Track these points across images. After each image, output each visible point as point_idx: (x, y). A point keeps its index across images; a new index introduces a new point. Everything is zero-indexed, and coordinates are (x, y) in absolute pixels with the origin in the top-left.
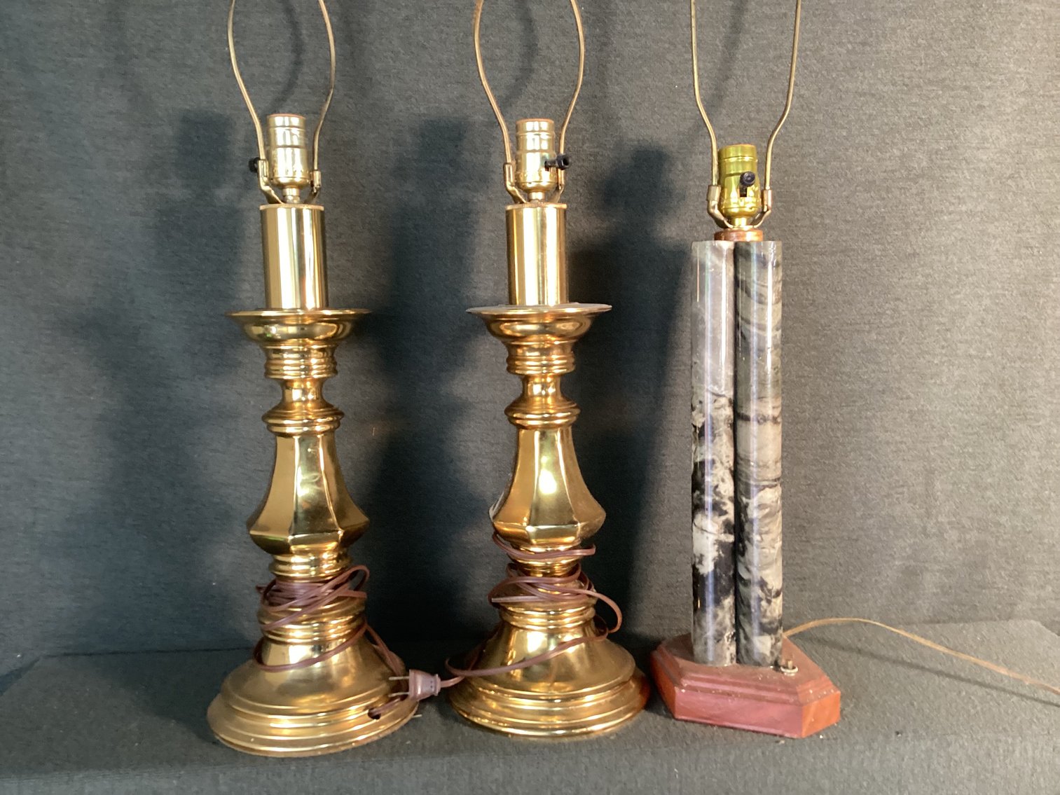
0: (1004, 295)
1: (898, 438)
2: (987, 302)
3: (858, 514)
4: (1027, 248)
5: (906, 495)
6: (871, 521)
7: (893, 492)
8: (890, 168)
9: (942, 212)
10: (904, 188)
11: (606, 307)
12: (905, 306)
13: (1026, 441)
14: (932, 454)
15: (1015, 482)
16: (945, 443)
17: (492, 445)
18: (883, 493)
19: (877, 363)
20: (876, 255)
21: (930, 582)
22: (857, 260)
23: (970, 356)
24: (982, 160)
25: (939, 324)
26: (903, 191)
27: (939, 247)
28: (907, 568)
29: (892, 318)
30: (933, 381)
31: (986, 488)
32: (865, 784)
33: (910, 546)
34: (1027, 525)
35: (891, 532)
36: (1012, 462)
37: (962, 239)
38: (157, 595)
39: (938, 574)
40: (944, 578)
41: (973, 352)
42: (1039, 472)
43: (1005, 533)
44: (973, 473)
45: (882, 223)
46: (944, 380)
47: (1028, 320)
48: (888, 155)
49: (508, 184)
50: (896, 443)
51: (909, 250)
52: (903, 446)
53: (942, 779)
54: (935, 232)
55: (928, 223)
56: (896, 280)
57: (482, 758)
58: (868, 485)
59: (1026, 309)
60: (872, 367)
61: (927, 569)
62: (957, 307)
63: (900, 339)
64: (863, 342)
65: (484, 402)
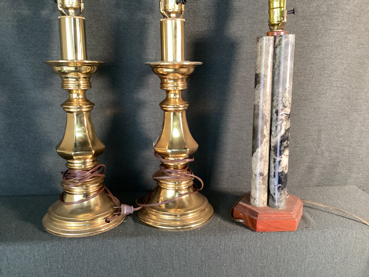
0: (352, 63)
1: (309, 118)
2: (345, 66)
3: (293, 146)
4: (362, 45)
5: (310, 139)
6: (297, 149)
7: (306, 138)
8: (312, 11)
9: (331, 29)
10: (317, 19)
11: (200, 63)
12: (315, 66)
13: (356, 119)
14: (321, 124)
15: (351, 135)
16: (326, 119)
17: (155, 118)
18: (302, 138)
19: (303, 89)
20: (305, 46)
21: (317, 171)
22: (298, 47)
23: (337, 86)
24: (347, 9)
25: (327, 74)
26: (316, 20)
27: (329, 43)
28: (309, 166)
29: (310, 71)
30: (323, 96)
31: (340, 137)
32: (293, 246)
33: (311, 158)
34: (354, 151)
35: (304, 153)
36: (350, 127)
37: (338, 40)
38: (24, 174)
39: (320, 168)
40: (322, 170)
41: (339, 85)
42: (360, 131)
43: (346, 154)
44: (336, 131)
45: (308, 33)
46: (328, 95)
47: (360, 73)
48: (312, 5)
49: (161, 10)
50: (308, 119)
51: (318, 44)
52: (311, 120)
53: (322, 245)
54: (328, 38)
55: (325, 33)
56: (312, 56)
57: (149, 238)
58: (297, 135)
59: (360, 69)
60: (301, 90)
61: (316, 167)
62: (334, 67)
63: (312, 79)
64: (298, 80)
65: (151, 101)
